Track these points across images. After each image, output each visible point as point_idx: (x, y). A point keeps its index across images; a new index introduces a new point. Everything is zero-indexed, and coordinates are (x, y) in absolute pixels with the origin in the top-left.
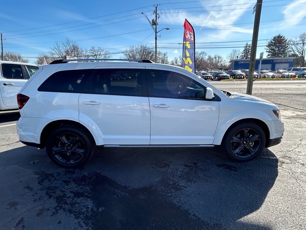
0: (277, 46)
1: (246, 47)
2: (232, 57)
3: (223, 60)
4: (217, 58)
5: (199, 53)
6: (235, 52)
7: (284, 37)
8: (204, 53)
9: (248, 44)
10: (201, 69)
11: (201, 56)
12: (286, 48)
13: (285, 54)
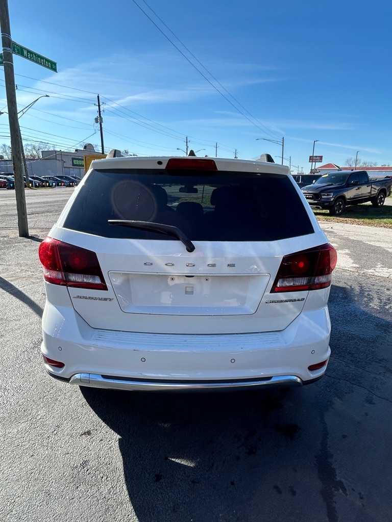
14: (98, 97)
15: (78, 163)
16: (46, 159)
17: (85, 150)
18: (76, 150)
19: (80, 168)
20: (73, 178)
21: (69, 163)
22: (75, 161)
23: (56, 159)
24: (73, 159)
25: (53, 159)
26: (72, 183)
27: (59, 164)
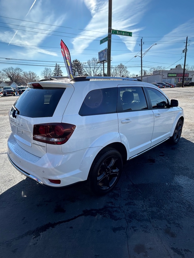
0: (76, 68)
1: (56, 67)
2: (46, 74)
3: (37, 76)
4: (31, 74)
5: (15, 68)
6: (47, 70)
7: (79, 62)
8: (19, 69)
9: (57, 64)
10: (21, 84)
11: (17, 71)
12: (82, 69)
13: (82, 74)
14: (187, 38)
15: (170, 76)
16: (155, 75)
17: (176, 68)
18: (171, 69)
19: (171, 78)
20: (165, 84)
21: (166, 76)
22: (169, 74)
23: (159, 74)
24: (168, 74)
25: (158, 74)
26: (164, 86)
27: (160, 76)
